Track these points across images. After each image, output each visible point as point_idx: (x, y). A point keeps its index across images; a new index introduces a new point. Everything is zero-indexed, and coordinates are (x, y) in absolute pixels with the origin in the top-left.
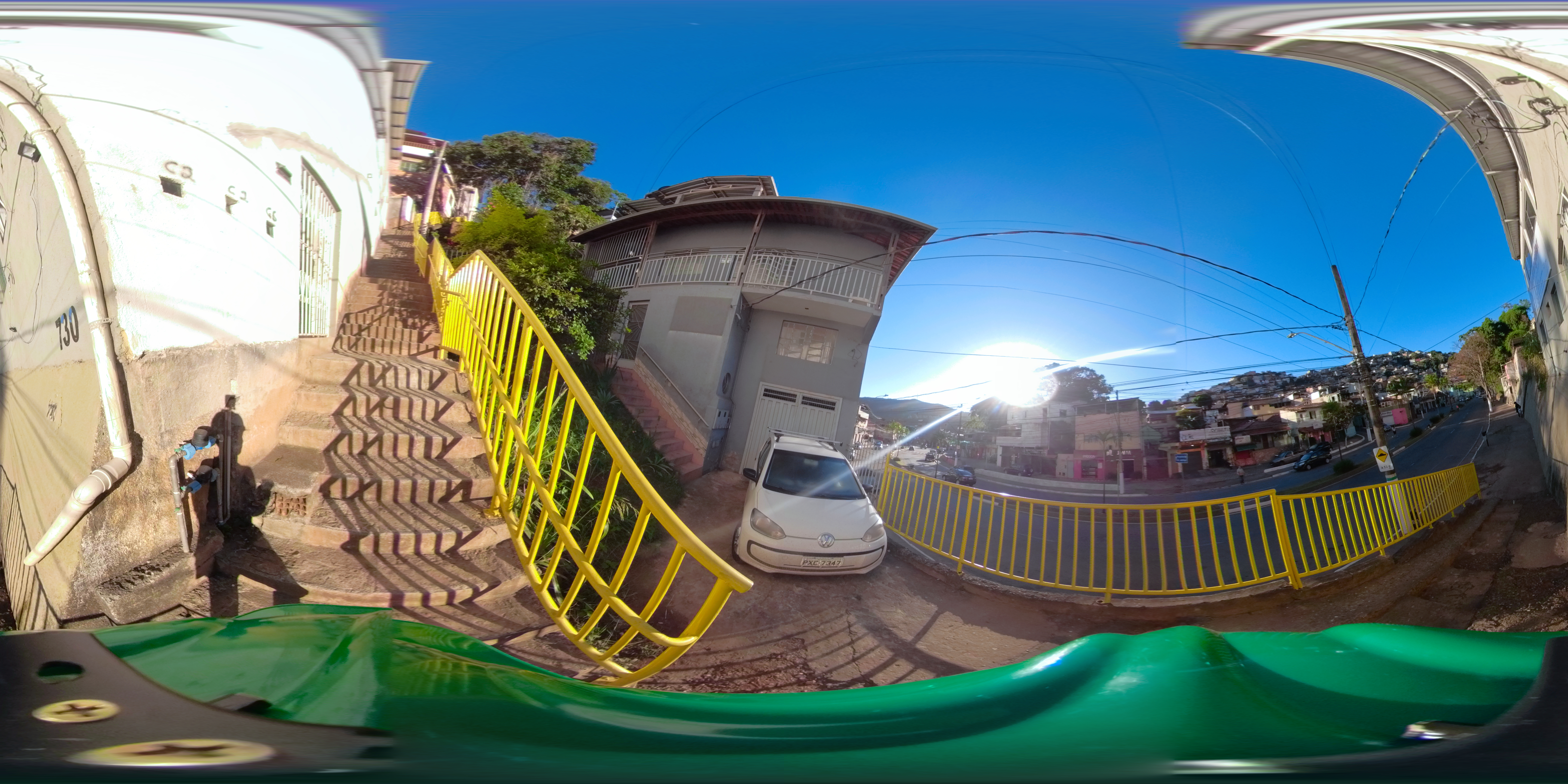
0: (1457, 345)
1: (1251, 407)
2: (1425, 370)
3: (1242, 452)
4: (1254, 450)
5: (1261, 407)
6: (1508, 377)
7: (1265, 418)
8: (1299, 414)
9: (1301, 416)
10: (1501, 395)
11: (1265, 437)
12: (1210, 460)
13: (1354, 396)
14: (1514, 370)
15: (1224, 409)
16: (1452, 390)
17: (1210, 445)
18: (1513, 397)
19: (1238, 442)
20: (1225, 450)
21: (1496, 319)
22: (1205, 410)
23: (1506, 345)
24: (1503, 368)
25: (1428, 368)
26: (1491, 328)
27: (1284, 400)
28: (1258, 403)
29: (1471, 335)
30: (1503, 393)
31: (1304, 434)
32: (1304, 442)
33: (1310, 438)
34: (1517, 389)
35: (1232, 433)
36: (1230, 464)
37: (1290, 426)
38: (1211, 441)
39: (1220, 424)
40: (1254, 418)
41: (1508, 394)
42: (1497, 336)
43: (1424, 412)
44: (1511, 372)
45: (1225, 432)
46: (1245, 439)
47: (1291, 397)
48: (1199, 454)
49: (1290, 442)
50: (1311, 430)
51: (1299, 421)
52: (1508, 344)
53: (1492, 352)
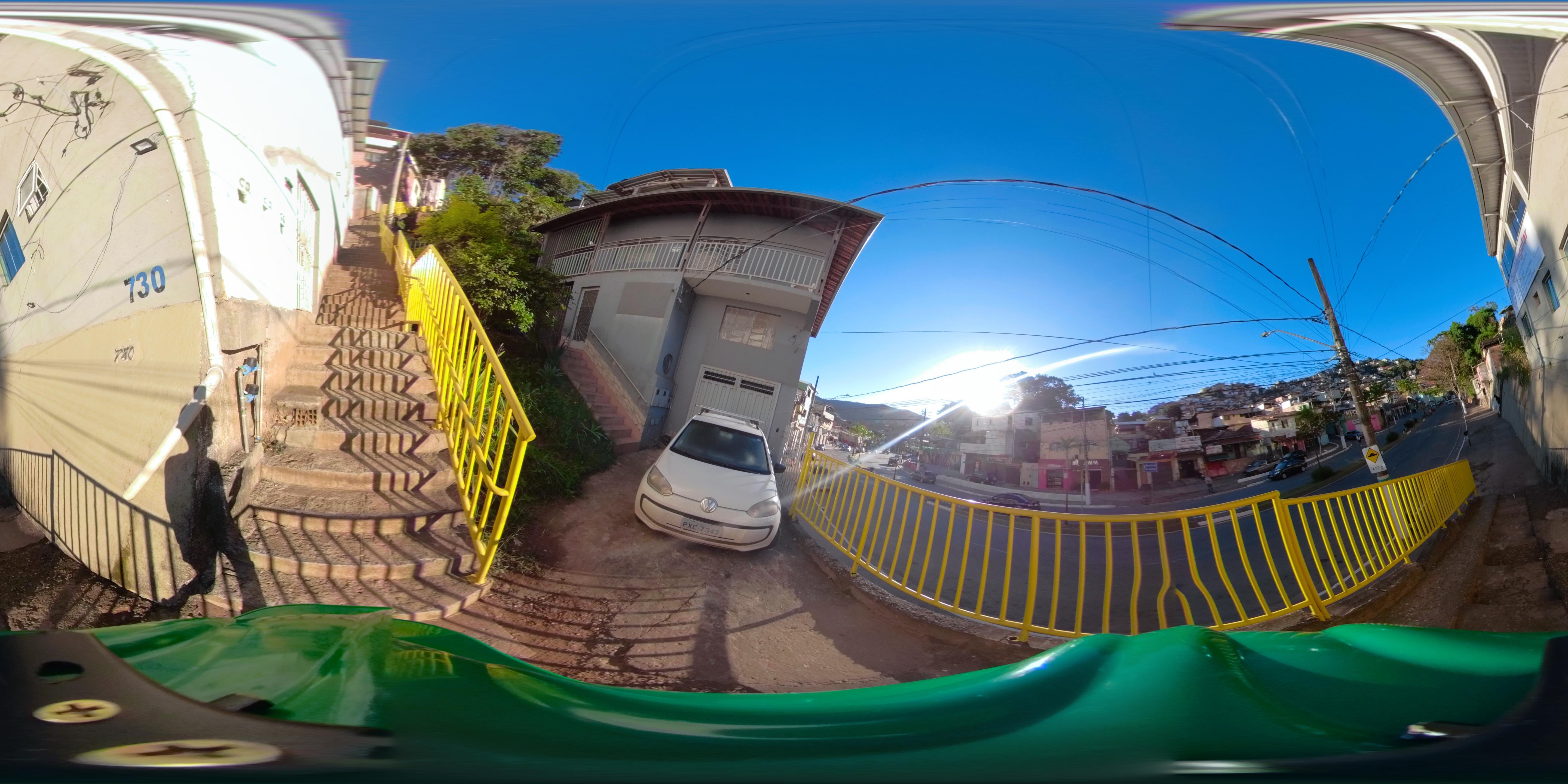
0: (1426, 350)
1: (1221, 417)
2: (1393, 377)
3: (1214, 462)
4: (1226, 460)
5: (1231, 417)
6: (1481, 378)
7: (1237, 428)
8: (1271, 423)
9: (1273, 425)
10: (1473, 397)
11: (1237, 446)
12: (1180, 470)
13: (1324, 405)
14: (1487, 371)
15: (1194, 420)
16: (1422, 396)
17: (1180, 455)
18: (1486, 398)
19: (1209, 452)
20: (1196, 460)
21: (1464, 323)
22: (1174, 421)
23: (1475, 347)
24: (1475, 369)
25: (1396, 375)
26: (1459, 331)
27: (1255, 410)
28: (1228, 413)
29: (1439, 339)
30: (1475, 395)
31: (1276, 443)
32: (1278, 451)
33: (1283, 447)
34: (1490, 390)
35: (1203, 443)
36: (1201, 474)
37: (1262, 435)
38: (1182, 451)
39: (1190, 434)
40: (1225, 428)
41: (1480, 396)
42: (1466, 339)
43: (1396, 419)
44: (1484, 373)
45: (1196, 442)
46: (1217, 449)
47: (1261, 407)
48: (1169, 465)
49: (1263, 451)
50: (1283, 439)
51: (1271, 430)
52: (1477, 346)
53: (1462, 355)
